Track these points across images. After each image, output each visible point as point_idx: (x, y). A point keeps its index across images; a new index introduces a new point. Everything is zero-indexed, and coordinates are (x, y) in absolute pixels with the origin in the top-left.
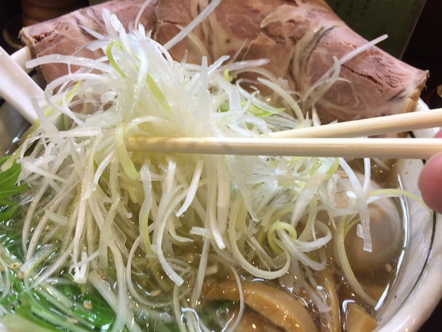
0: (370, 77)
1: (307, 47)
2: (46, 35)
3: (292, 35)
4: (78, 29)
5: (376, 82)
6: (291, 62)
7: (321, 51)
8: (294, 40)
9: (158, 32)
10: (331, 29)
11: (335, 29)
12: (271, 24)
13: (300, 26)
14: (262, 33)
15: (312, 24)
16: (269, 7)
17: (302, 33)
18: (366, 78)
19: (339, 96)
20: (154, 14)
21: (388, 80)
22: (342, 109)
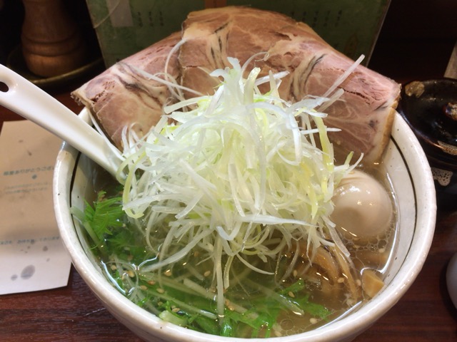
0: (358, 94)
1: (304, 73)
2: (100, 96)
3: (290, 65)
4: (122, 86)
5: (364, 97)
6: (292, 85)
7: (316, 76)
8: (292, 68)
9: (183, 76)
10: (321, 57)
11: (325, 57)
12: (273, 57)
13: (296, 57)
14: (266, 65)
15: (305, 55)
16: (268, 43)
17: (299, 63)
18: (355, 95)
19: (334, 109)
20: (177, 61)
21: (373, 95)
22: (337, 119)
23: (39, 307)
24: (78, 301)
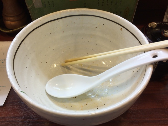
23: (8, 116)
24: (23, 113)
